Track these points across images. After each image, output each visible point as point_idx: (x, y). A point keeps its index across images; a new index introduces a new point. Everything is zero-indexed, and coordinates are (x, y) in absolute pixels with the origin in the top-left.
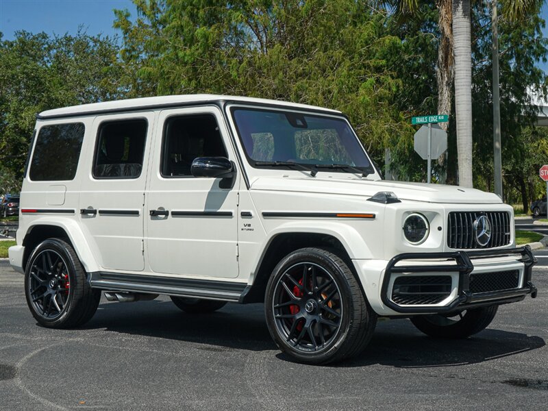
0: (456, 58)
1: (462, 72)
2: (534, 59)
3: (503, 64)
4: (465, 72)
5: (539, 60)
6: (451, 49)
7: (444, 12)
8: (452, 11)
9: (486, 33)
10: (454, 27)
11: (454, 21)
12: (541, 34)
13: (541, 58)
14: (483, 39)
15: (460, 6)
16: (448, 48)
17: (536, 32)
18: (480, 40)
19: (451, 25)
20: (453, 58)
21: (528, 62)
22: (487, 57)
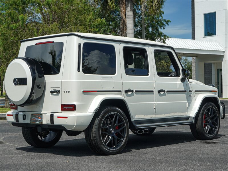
0: (127, 28)
1: (130, 34)
2: (159, 28)
3: (147, 30)
4: (131, 34)
5: (161, 28)
6: (126, 25)
7: (122, 9)
8: (125, 8)
9: (139, 16)
10: (126, 15)
11: (127, 13)
12: (162, 17)
13: (162, 28)
14: (138, 19)
15: (129, 6)
16: (124, 24)
17: (160, 16)
18: (136, 19)
19: (125, 14)
20: (126, 28)
21: (157, 29)
22: (139, 26)
